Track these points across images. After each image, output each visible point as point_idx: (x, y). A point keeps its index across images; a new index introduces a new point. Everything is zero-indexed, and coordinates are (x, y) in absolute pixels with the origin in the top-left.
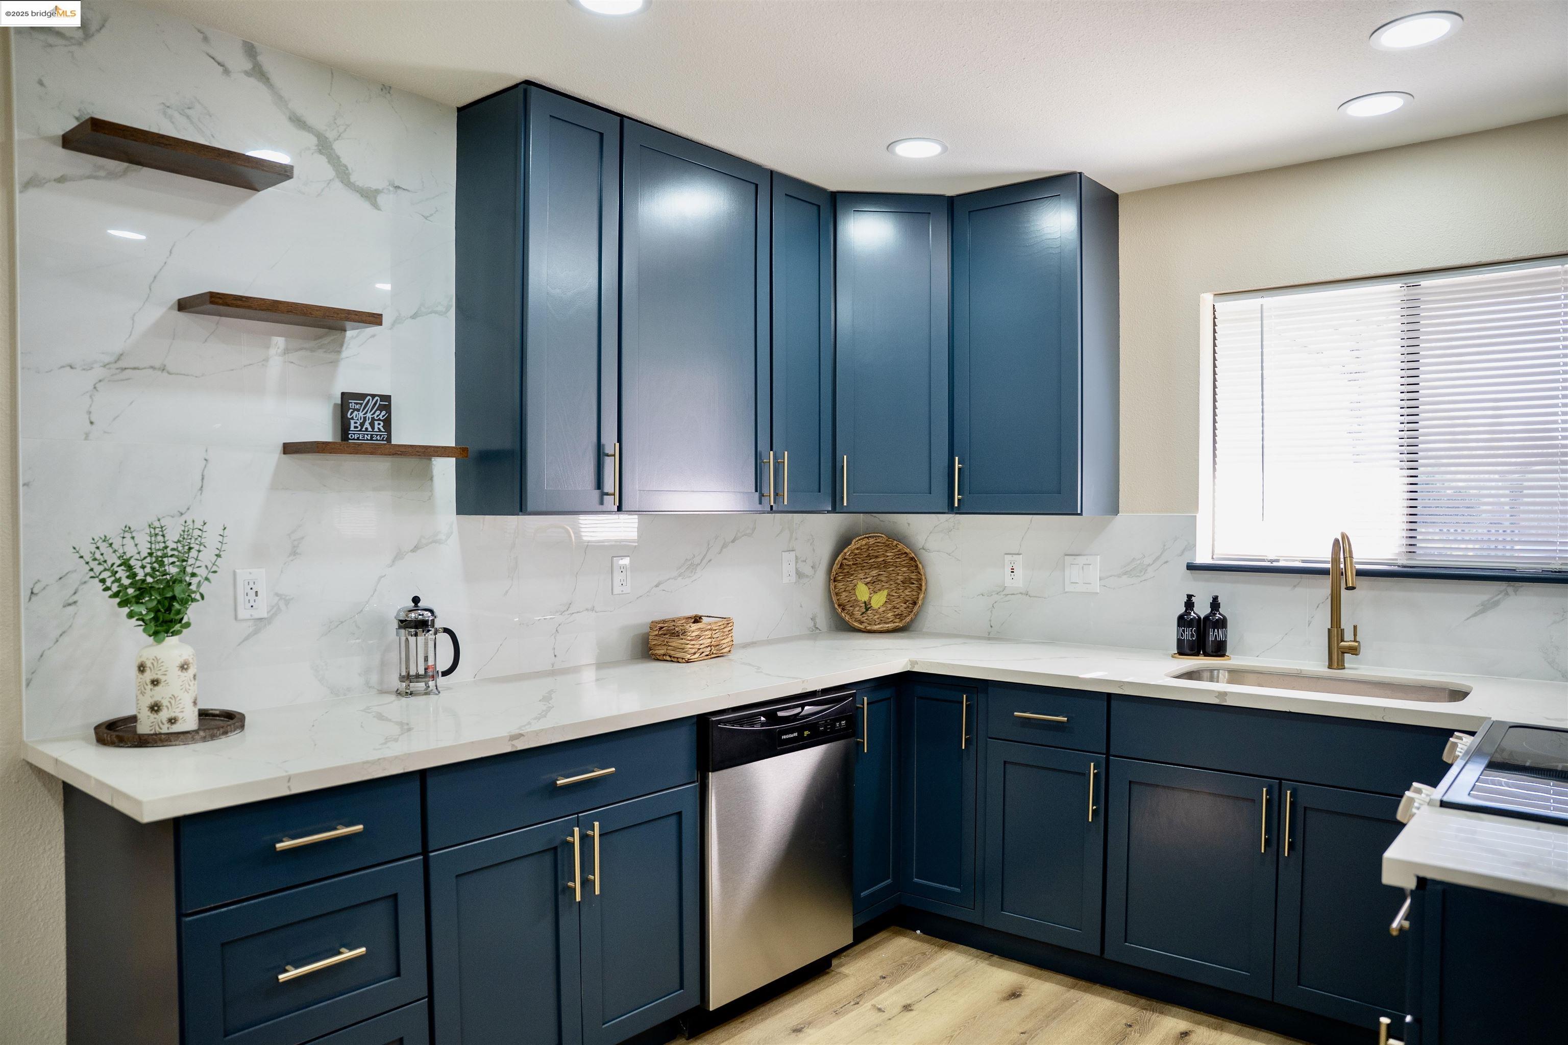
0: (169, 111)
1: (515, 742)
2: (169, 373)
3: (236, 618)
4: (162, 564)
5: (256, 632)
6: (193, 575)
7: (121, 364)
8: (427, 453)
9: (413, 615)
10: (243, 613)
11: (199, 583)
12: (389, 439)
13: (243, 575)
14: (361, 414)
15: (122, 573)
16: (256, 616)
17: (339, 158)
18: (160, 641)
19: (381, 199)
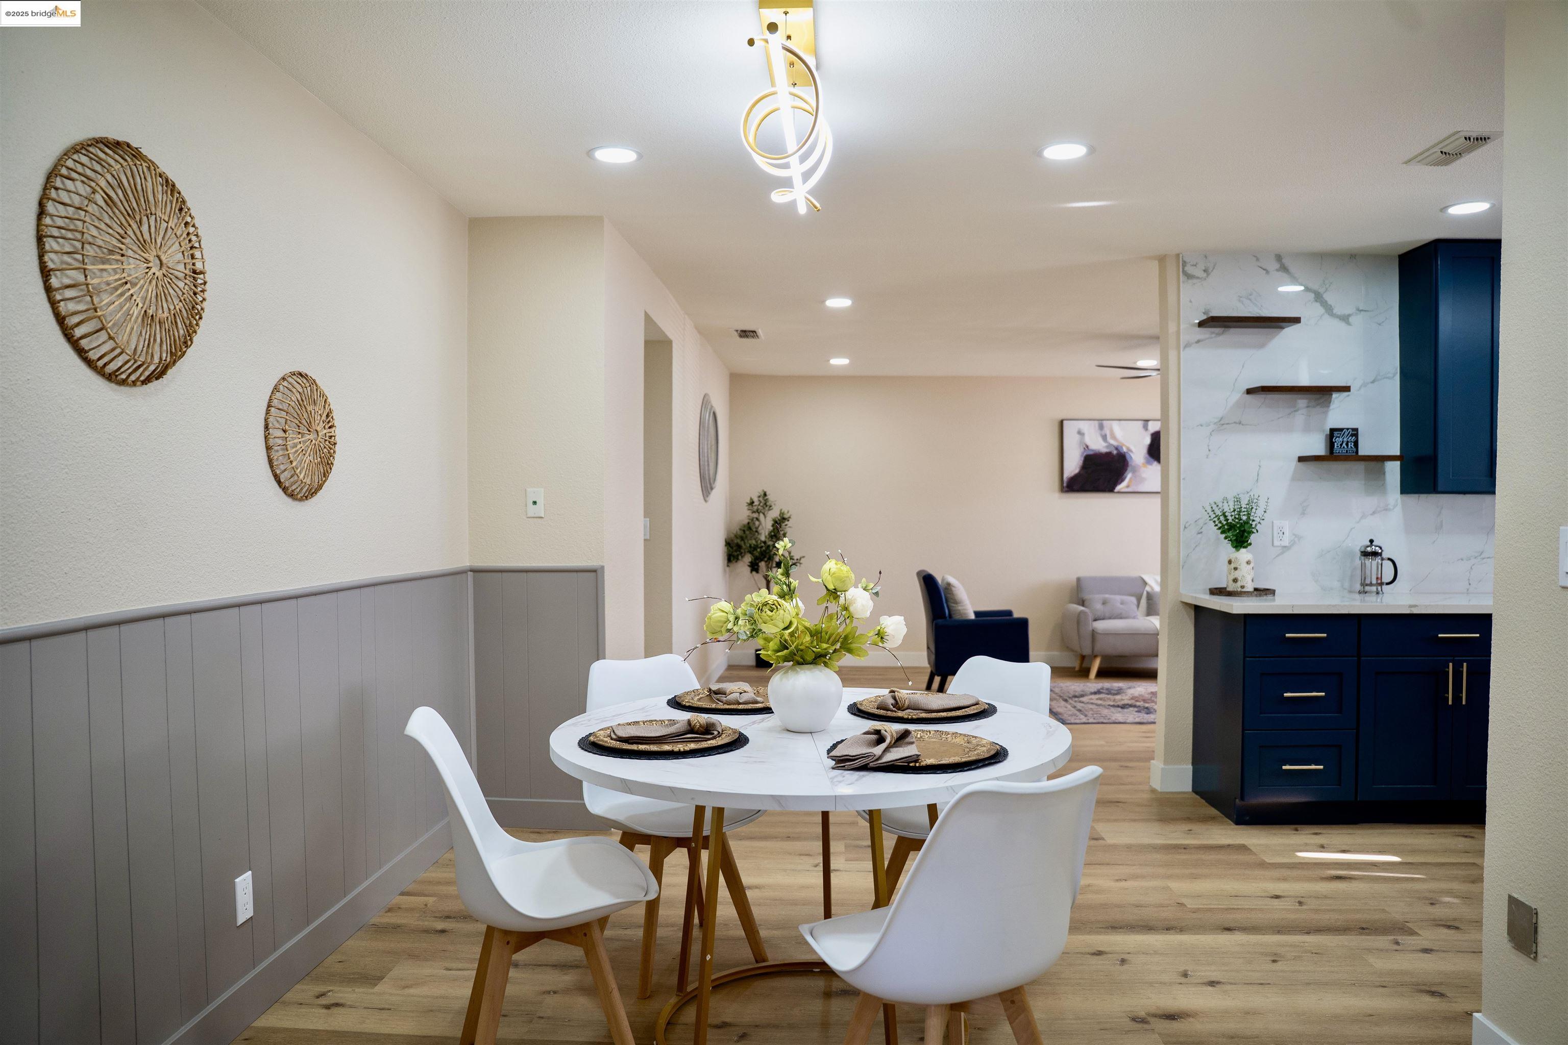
0: (1241, 299)
1: (1412, 609)
2: (1243, 425)
3: (1273, 545)
4: (1239, 515)
5: (1282, 553)
6: (1253, 521)
7: (1222, 422)
8: (1383, 459)
9: (1369, 549)
10: (1276, 543)
11: (1256, 525)
12: (1357, 452)
13: (1277, 523)
14: (1341, 439)
15: (1222, 518)
16: (1283, 545)
17: (1326, 301)
18: (1238, 550)
19: (1351, 319)
